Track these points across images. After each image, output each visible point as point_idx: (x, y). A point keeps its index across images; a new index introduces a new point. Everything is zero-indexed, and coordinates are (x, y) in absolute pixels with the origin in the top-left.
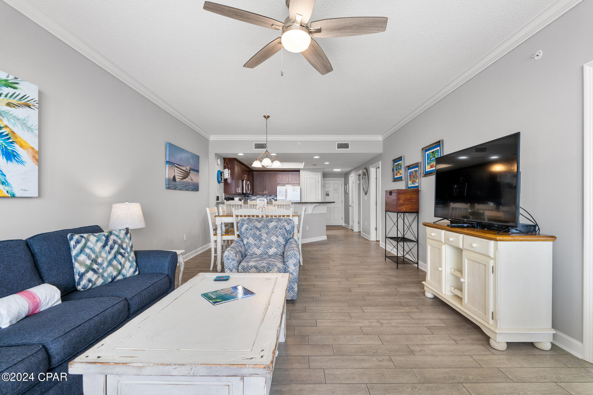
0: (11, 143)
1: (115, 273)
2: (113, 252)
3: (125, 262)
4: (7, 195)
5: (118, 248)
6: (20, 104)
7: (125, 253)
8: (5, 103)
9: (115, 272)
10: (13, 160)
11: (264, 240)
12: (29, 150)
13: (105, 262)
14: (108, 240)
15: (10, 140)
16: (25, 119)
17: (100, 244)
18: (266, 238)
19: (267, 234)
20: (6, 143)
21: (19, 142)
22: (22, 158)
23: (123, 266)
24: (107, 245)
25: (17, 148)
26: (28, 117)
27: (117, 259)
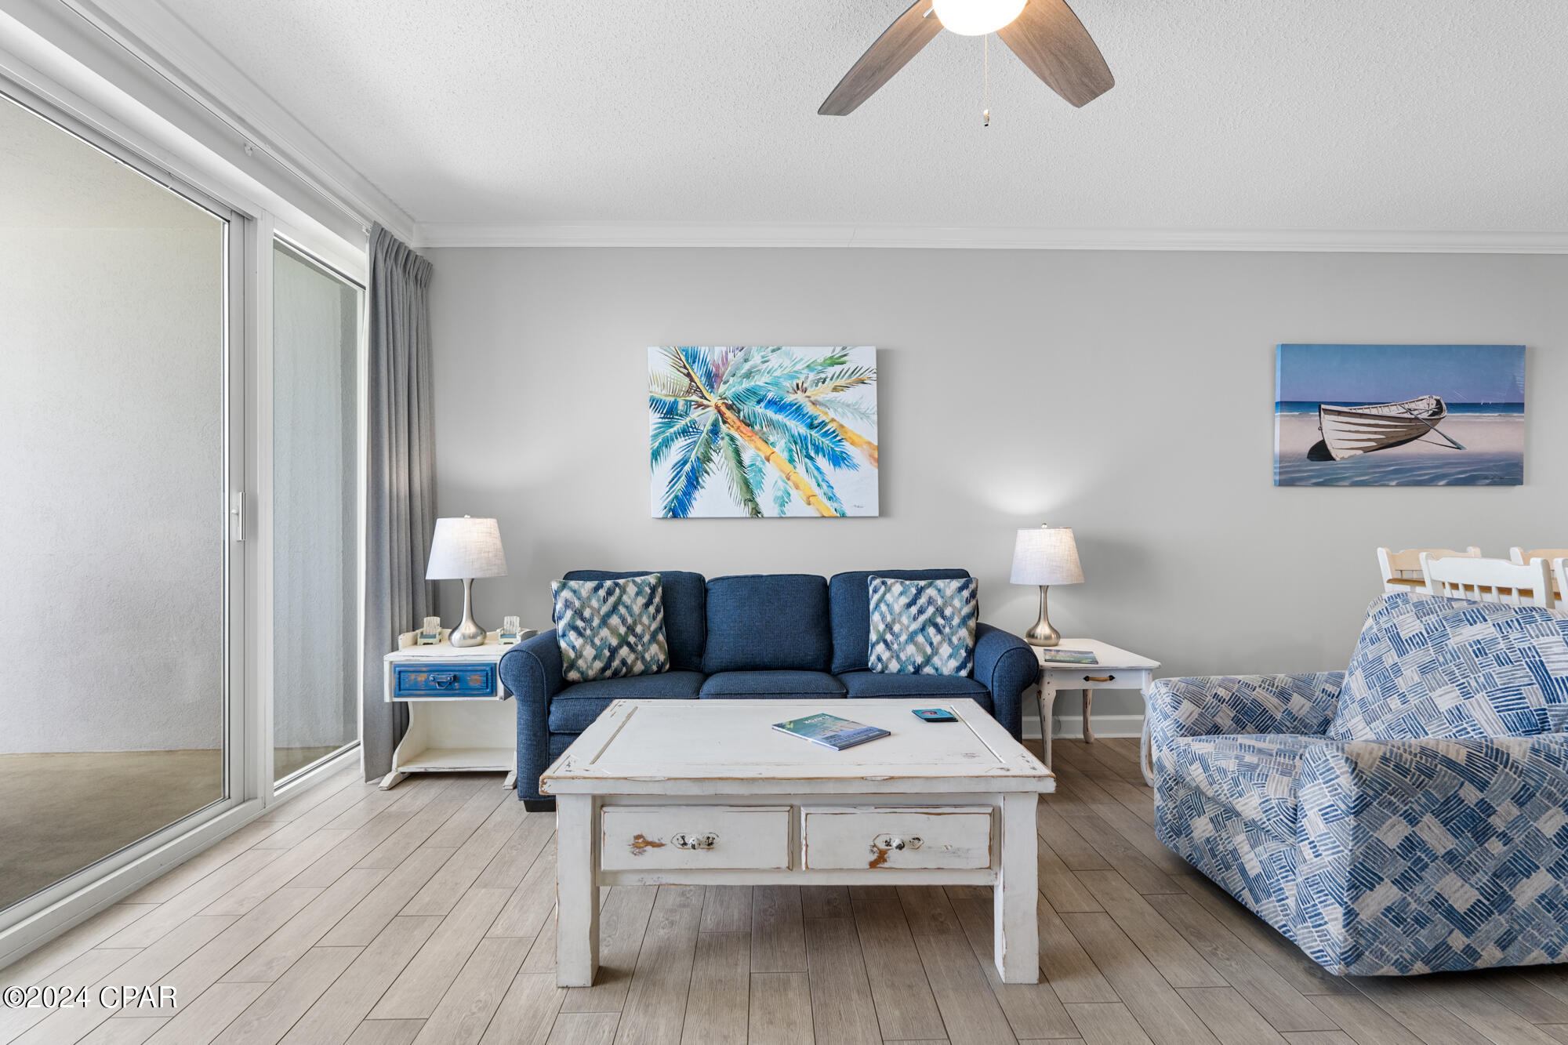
0: (840, 441)
1: (919, 660)
2: (922, 618)
3: (940, 643)
4: (835, 514)
5: (934, 614)
6: (850, 384)
7: (944, 627)
8: (831, 389)
9: (919, 657)
10: (842, 464)
11: (1402, 696)
12: (865, 447)
13: (904, 634)
14: (920, 595)
15: (838, 438)
16: (856, 403)
17: (904, 600)
18: (1413, 689)
19: (1424, 670)
20: (834, 443)
21: (850, 438)
22: (854, 460)
23: (935, 652)
24: (915, 603)
25: (847, 447)
26: (862, 398)
27: (926, 634)
